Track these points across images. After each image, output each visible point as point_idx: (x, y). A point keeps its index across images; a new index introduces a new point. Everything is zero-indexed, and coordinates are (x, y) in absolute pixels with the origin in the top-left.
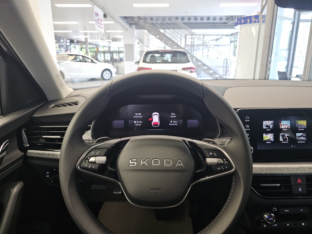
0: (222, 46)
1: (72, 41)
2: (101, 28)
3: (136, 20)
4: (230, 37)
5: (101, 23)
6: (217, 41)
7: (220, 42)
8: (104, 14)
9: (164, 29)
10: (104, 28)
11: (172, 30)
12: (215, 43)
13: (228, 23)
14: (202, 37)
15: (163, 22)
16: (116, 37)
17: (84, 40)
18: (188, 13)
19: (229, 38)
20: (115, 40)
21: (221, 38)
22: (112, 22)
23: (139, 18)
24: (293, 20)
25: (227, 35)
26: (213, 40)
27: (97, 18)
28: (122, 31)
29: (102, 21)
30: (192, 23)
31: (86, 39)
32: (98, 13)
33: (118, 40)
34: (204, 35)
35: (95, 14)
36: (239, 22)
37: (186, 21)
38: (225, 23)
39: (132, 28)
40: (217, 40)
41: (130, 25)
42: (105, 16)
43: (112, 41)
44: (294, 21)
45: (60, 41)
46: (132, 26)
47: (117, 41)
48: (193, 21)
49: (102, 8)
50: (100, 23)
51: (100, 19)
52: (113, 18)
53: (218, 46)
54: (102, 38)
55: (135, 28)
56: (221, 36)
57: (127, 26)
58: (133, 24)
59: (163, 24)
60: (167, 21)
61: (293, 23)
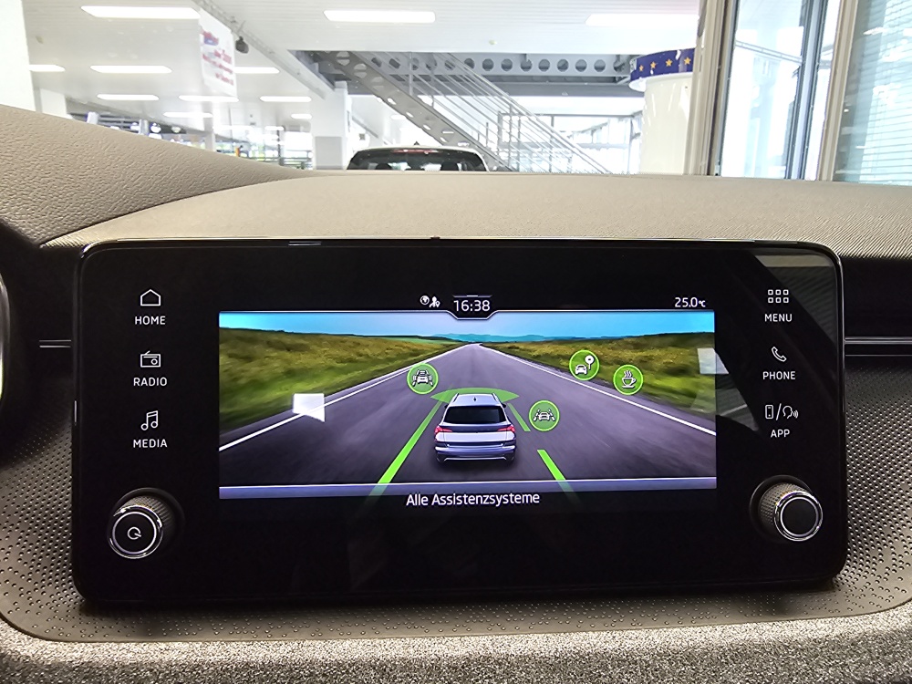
0: (607, 147)
1: (166, 130)
2: (225, 80)
3: (345, 62)
4: (629, 119)
5: (225, 64)
6: (595, 134)
7: (601, 137)
8: (238, 39)
9: (431, 93)
10: (235, 82)
11: (455, 98)
12: (587, 138)
13: (621, 79)
14: (547, 120)
15: (428, 72)
16: (296, 116)
17: (201, 127)
18: (496, 43)
19: (626, 124)
20: (294, 127)
21: (605, 124)
22: (273, 70)
23: (353, 57)
24: (801, 61)
25: (621, 117)
26: (583, 132)
27: (212, 48)
28: (307, 99)
29: (228, 59)
30: (514, 78)
31: (208, 123)
32: (215, 35)
33: (302, 128)
34: (552, 116)
35: (202, 38)
36: (641, 68)
37: (497, 70)
38: (614, 80)
39: (336, 89)
40: (593, 131)
41: (332, 79)
42: (241, 46)
43: (285, 130)
44: (803, 65)
45: (129, 127)
46: (337, 83)
47: (298, 131)
48: (516, 70)
49: (231, 22)
50: (221, 66)
51: (220, 52)
52: (270, 55)
53: (598, 147)
54: (252, 120)
55: (346, 91)
56: (604, 120)
57: (322, 84)
58: (339, 78)
59: (427, 78)
60: (441, 70)
61: (801, 72)
